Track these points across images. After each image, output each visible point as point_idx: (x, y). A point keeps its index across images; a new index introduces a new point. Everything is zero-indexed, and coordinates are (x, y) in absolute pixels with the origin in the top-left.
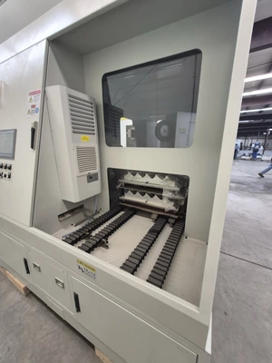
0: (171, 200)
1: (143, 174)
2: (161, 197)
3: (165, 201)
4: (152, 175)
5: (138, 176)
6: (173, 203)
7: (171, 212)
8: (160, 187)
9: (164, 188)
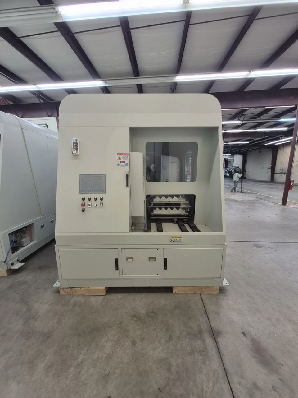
0: (184, 209)
1: (166, 196)
2: (178, 208)
3: (180, 210)
4: (172, 196)
5: (163, 198)
6: (184, 211)
7: (184, 216)
8: (179, 203)
9: (181, 203)
